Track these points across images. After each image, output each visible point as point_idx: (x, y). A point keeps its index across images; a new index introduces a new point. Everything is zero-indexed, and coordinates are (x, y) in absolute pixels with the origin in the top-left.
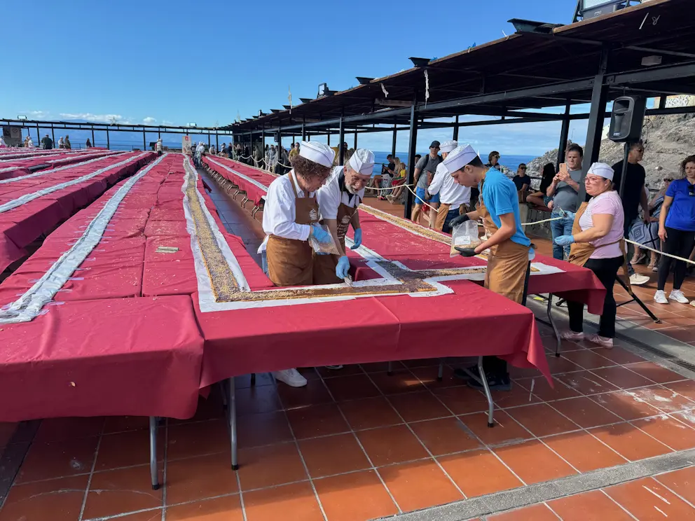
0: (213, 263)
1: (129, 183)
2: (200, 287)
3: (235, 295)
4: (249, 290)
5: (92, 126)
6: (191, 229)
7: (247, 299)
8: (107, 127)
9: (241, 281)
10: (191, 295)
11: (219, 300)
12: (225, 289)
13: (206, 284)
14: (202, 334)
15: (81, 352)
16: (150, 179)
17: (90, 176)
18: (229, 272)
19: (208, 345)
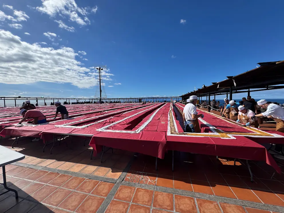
0: (172, 126)
1: (159, 109)
2: (168, 131)
3: (175, 133)
4: (178, 132)
5: (153, 98)
6: (169, 119)
7: (177, 134)
8: (156, 98)
9: (177, 130)
10: (166, 132)
11: (171, 133)
12: (173, 132)
13: (169, 130)
14: (166, 140)
15: (145, 140)
16: (163, 108)
17: (152, 108)
18: (174, 128)
19: (167, 142)
